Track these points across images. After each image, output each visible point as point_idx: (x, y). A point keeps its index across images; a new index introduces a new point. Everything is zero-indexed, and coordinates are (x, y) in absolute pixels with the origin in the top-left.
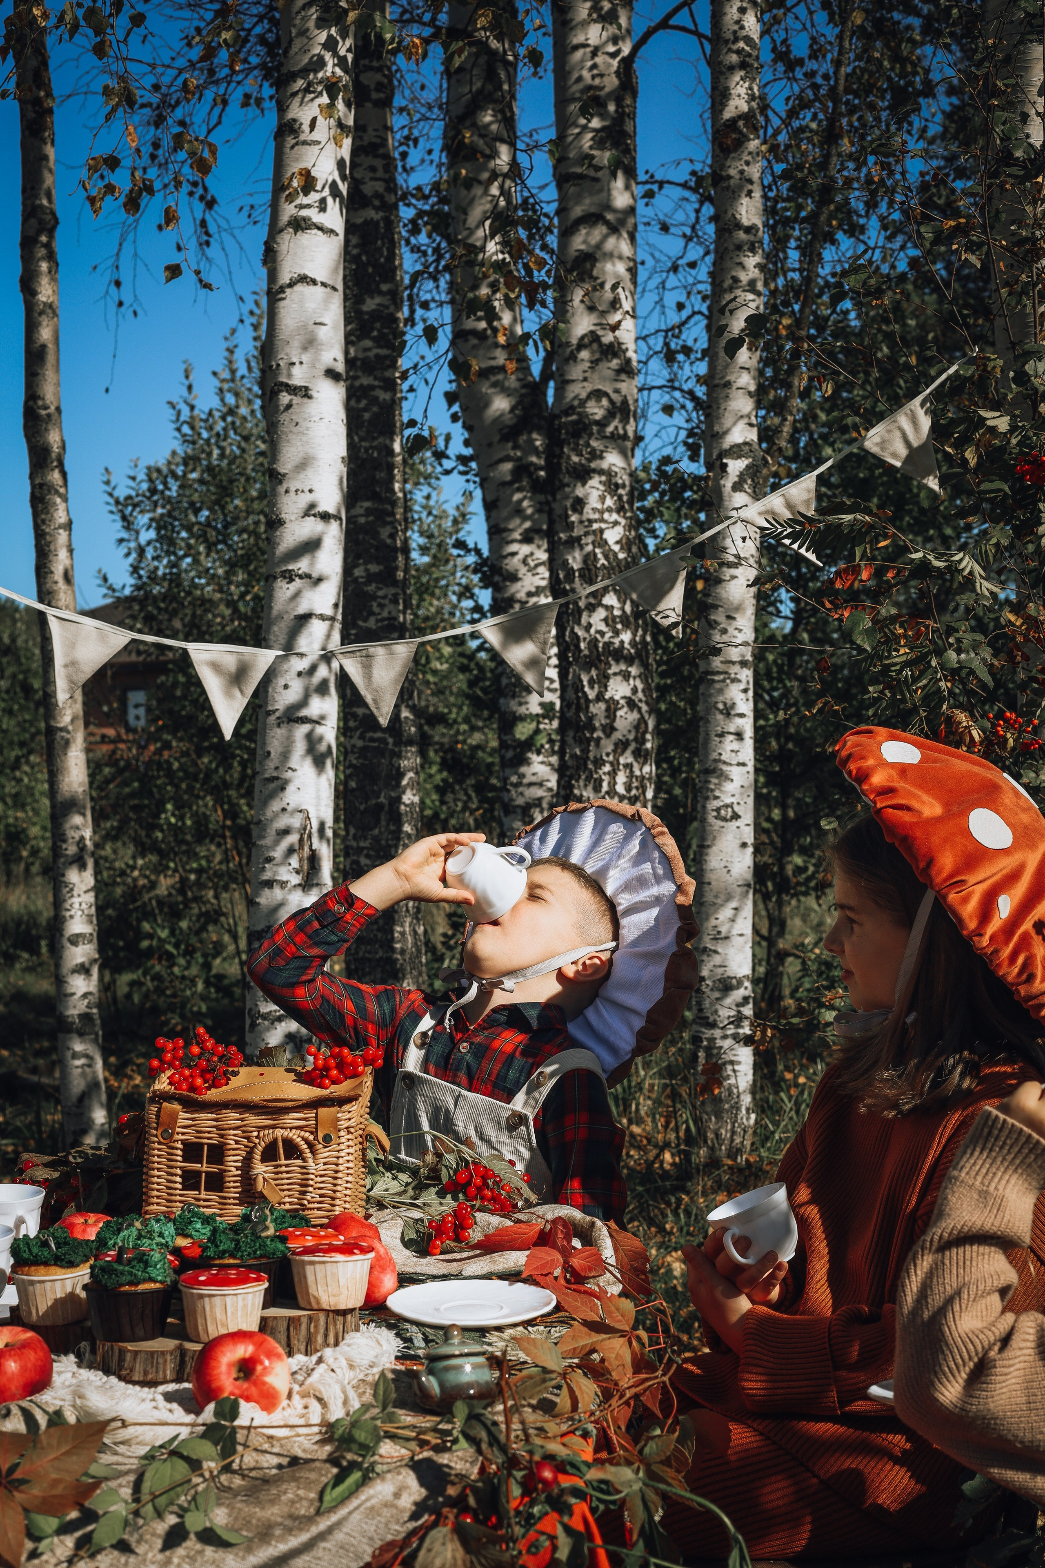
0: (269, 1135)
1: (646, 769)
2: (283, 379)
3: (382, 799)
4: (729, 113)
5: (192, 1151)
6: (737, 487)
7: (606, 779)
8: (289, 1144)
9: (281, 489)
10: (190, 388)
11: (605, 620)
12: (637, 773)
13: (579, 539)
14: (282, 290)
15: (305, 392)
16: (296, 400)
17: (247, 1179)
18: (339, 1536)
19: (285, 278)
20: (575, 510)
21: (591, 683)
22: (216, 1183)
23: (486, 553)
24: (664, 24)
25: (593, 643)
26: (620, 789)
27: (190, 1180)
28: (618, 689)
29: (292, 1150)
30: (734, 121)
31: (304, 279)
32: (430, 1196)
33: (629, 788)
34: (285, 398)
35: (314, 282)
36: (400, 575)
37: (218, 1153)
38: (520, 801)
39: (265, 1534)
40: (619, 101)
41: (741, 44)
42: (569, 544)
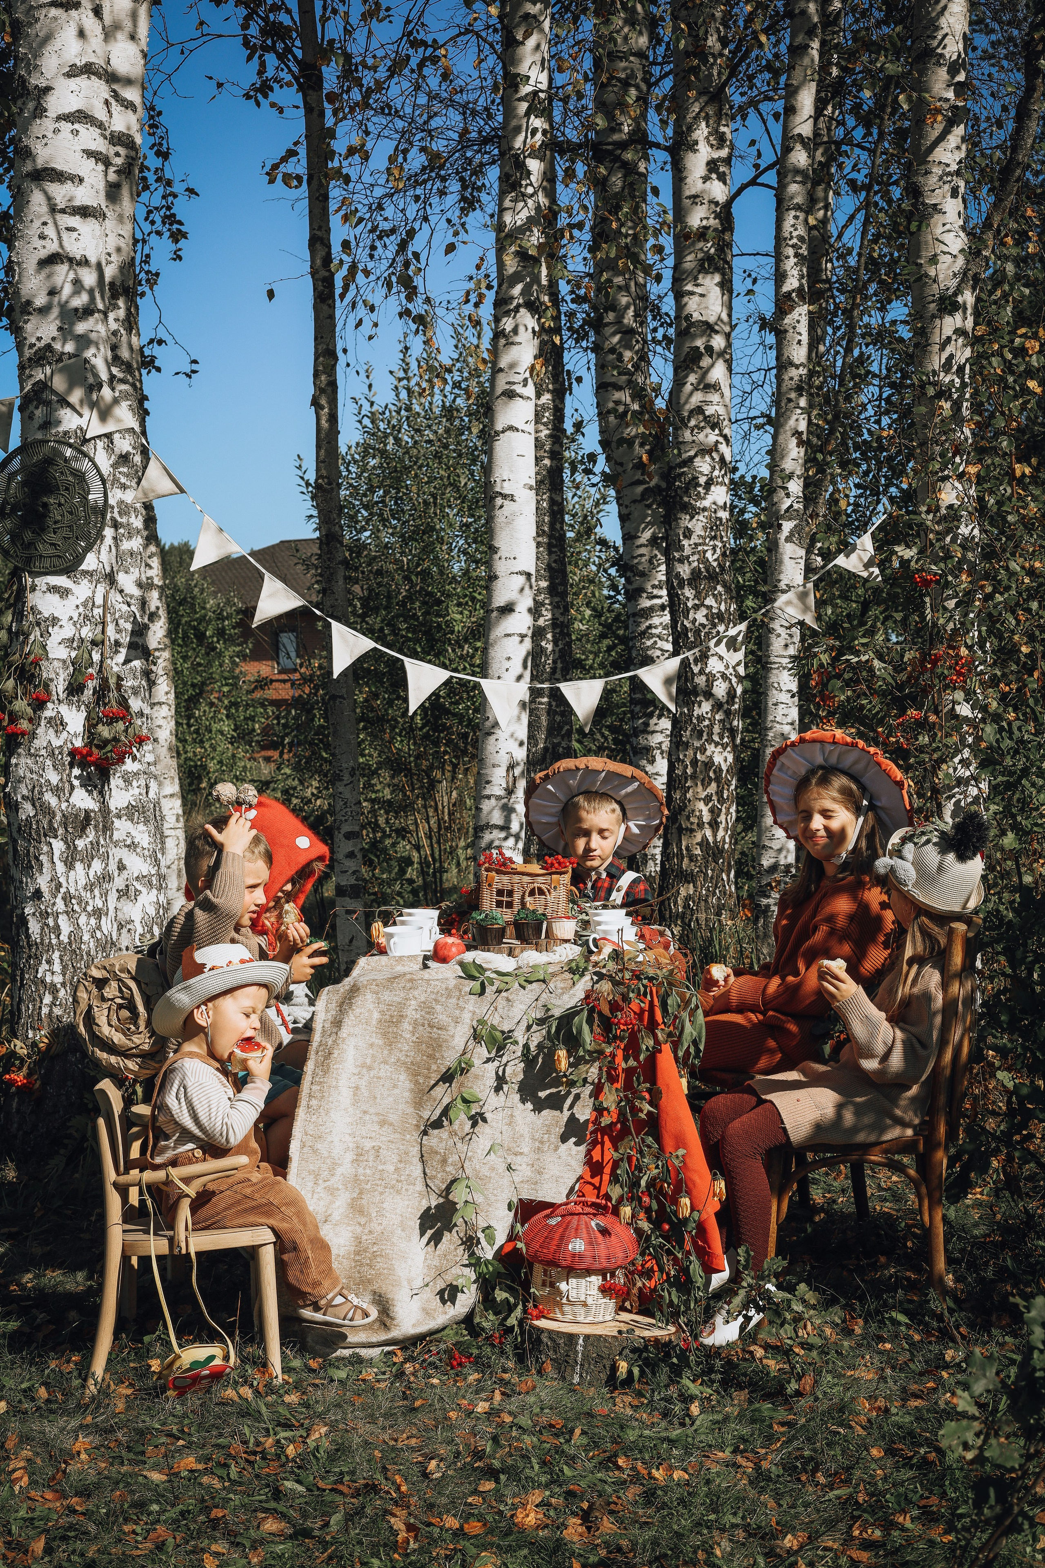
0: (531, 887)
1: (735, 723)
2: (498, 489)
4: (786, 288)
5: (500, 893)
6: (788, 539)
7: (706, 730)
8: (540, 889)
9: (496, 557)
10: (370, 386)
11: (706, 616)
12: (728, 726)
13: (688, 557)
14: (497, 433)
15: (511, 498)
16: (506, 503)
17: (523, 904)
19: (499, 427)
20: (685, 537)
21: (696, 661)
22: (510, 905)
23: (621, 550)
24: (753, 182)
25: (698, 632)
26: (716, 737)
27: (499, 904)
28: (715, 666)
29: (541, 892)
30: (789, 293)
31: (511, 428)
33: (722, 737)
34: (499, 501)
35: (518, 430)
37: (510, 893)
41: (795, 241)
42: (681, 561)
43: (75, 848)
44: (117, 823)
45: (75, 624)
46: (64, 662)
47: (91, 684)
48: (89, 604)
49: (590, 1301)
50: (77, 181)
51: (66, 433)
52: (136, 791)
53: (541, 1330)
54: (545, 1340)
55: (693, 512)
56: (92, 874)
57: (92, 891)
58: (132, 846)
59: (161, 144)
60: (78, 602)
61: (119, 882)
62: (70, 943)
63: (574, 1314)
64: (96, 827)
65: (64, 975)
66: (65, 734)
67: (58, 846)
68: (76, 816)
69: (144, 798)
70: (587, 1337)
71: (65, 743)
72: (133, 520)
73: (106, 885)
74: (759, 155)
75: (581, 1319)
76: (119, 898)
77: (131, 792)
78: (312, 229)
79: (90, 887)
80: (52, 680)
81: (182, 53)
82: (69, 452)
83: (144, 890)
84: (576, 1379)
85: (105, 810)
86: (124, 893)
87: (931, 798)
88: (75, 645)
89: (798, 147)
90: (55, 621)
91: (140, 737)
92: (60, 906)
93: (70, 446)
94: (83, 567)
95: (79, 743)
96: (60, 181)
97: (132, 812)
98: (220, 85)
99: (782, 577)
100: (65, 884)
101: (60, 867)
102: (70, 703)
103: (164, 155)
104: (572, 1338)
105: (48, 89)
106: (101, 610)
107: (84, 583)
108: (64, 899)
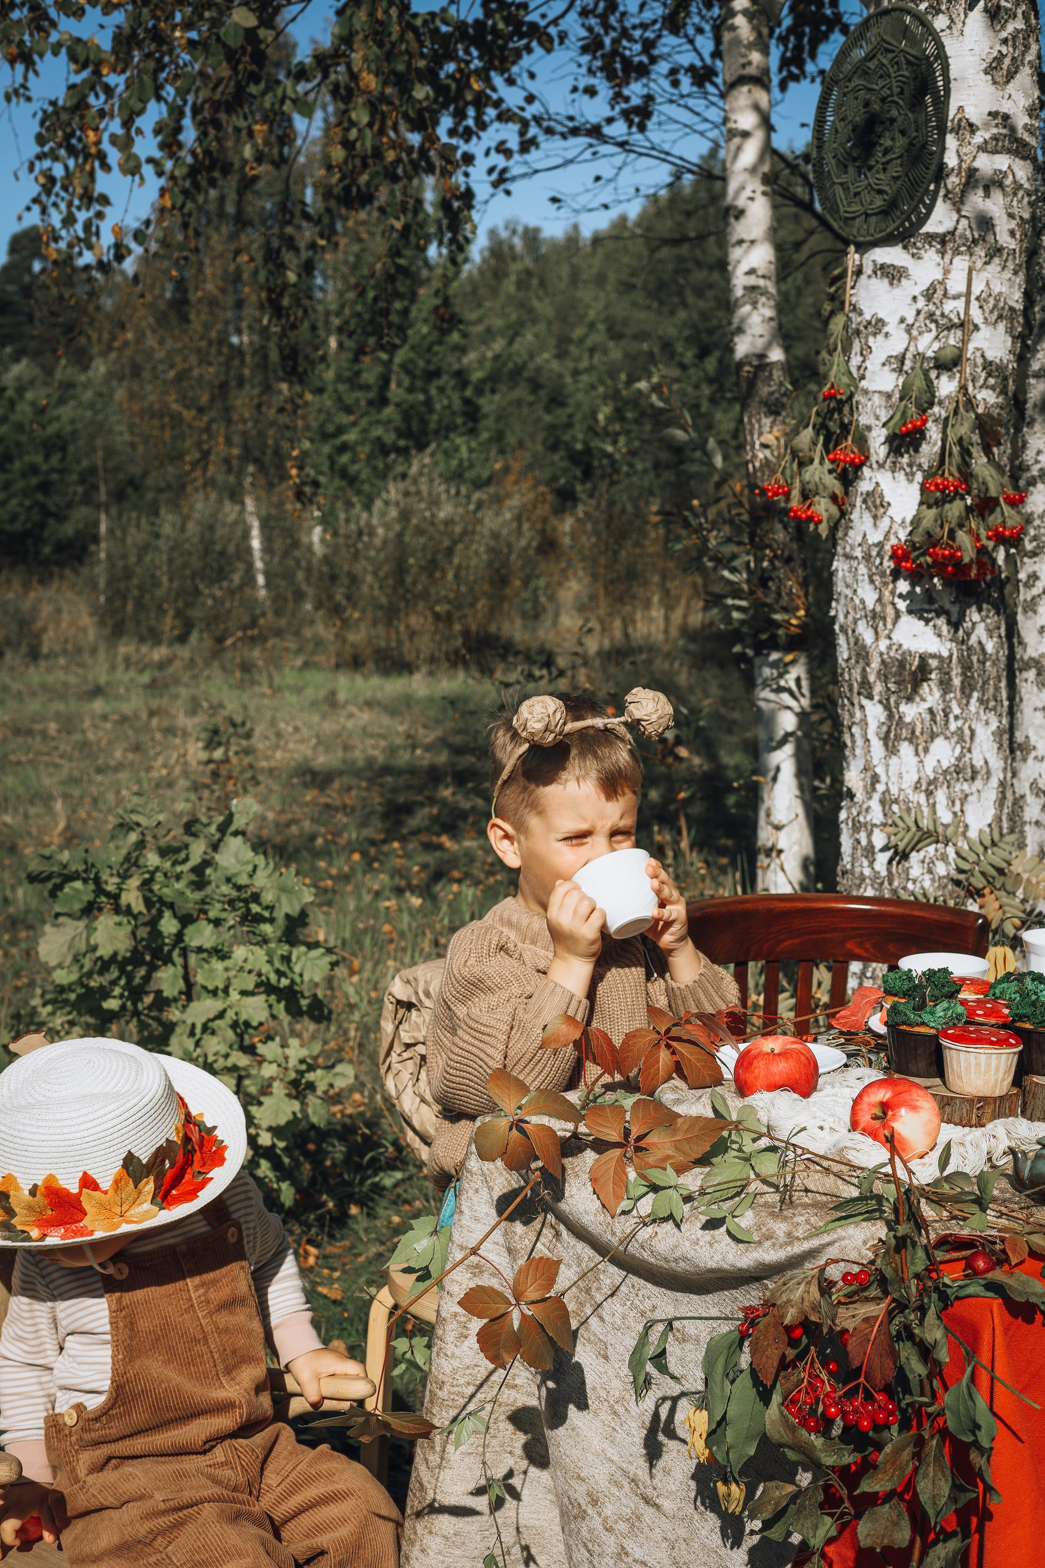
43: (902, 718)
45: (909, 329)
46: (889, 395)
48: (938, 292)
56: (930, 764)
57: (929, 794)
60: (917, 291)
66: (885, 523)
67: (874, 712)
68: (902, 664)
71: (887, 536)
80: (868, 427)
88: (907, 366)
90: (877, 325)
92: (876, 815)
94: (930, 227)
95: (905, 536)
100: (883, 778)
101: (877, 748)
102: (898, 468)
107: (931, 255)
108: (883, 802)
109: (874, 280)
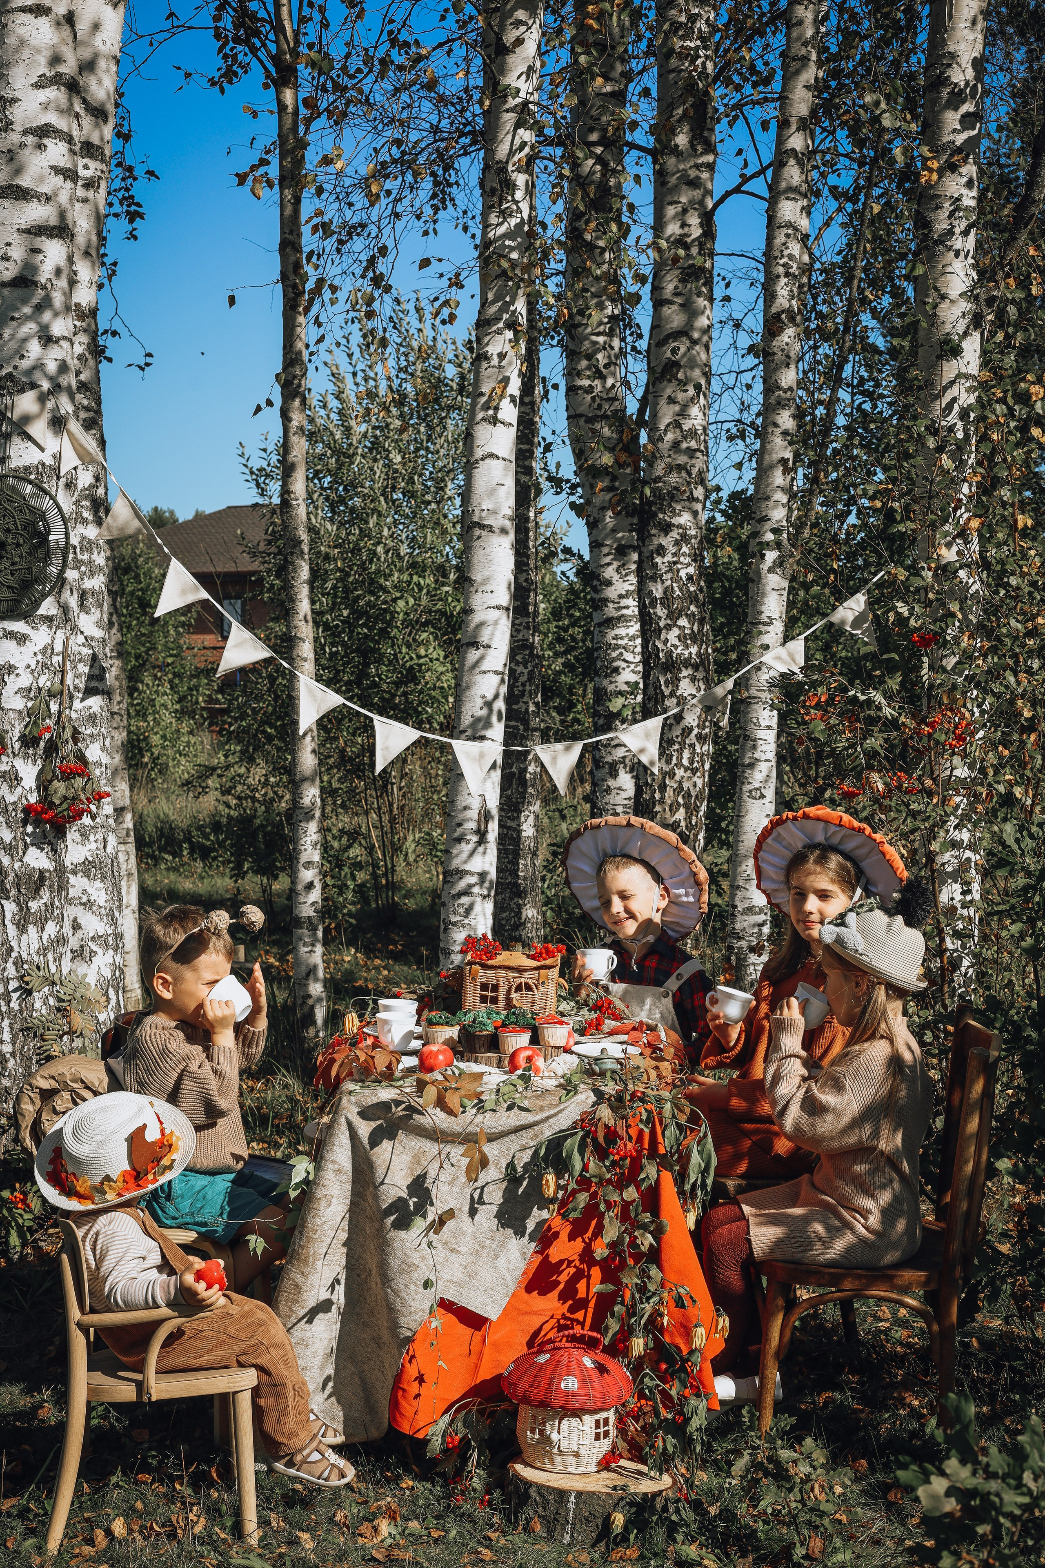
0: (518, 981)
1: (705, 748)
2: (476, 519)
3: (514, 769)
4: (774, 310)
5: (484, 987)
6: (770, 570)
7: (675, 754)
8: (526, 984)
9: (473, 590)
11: (679, 637)
12: (698, 750)
13: (661, 575)
14: (477, 462)
15: (489, 528)
16: (484, 533)
17: (508, 1000)
18: (566, 1112)
19: (479, 453)
20: (659, 554)
21: (667, 683)
22: (495, 1000)
23: (587, 557)
24: (737, 190)
25: (669, 654)
26: (685, 762)
27: (483, 999)
28: (686, 688)
29: (528, 988)
30: (779, 313)
31: (491, 455)
32: (585, 1011)
33: (692, 762)
34: (477, 532)
35: (498, 457)
36: (531, 608)
37: (495, 988)
38: (609, 759)
39: (542, 1109)
40: (701, 246)
41: (785, 260)
42: (654, 579)
43: (28, 909)
44: (72, 879)
45: (32, 672)
46: (20, 712)
47: (47, 736)
48: (48, 650)
49: (582, 1452)
50: (43, 199)
51: (27, 468)
52: (94, 846)
53: (528, 1484)
54: (533, 1495)
55: (666, 528)
56: (45, 937)
57: (45, 955)
58: (88, 904)
59: (122, 125)
60: (36, 649)
61: (74, 942)
62: (21, 1011)
63: (565, 1466)
64: (50, 887)
65: (14, 1045)
66: (19, 789)
67: (10, 907)
68: (30, 876)
69: (101, 853)
70: (579, 1494)
71: (20, 799)
72: (95, 556)
73: (60, 949)
74: (746, 165)
75: (572, 1469)
76: (72, 960)
77: (88, 847)
78: (283, 232)
79: (43, 951)
80: (6, 732)
81: (151, 44)
82: (29, 489)
83: (100, 951)
84: (567, 1539)
85: (61, 870)
86: (79, 954)
87: (926, 866)
88: (32, 694)
89: (792, 162)
90: (11, 668)
91: (99, 794)
93: (31, 482)
94: (42, 611)
95: (33, 799)
96: (25, 199)
97: (88, 868)
98: (188, 75)
99: (764, 608)
100: (16, 948)
101: (12, 931)
102: (26, 756)
103: (126, 137)
104: (562, 1494)
105: (15, 100)
106: (60, 658)
107: (44, 628)
108: (15, 964)
109: (4, 640)
